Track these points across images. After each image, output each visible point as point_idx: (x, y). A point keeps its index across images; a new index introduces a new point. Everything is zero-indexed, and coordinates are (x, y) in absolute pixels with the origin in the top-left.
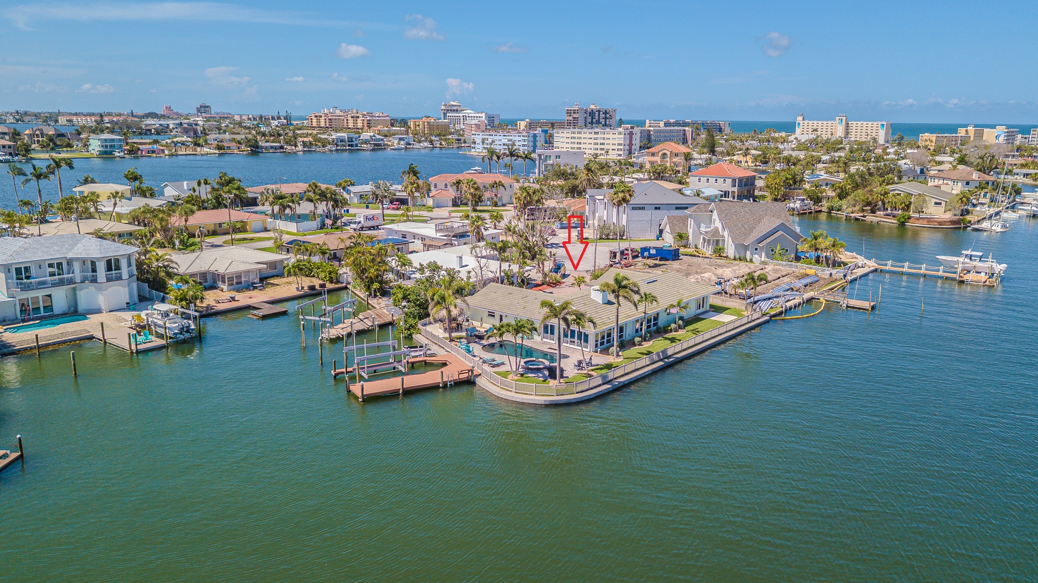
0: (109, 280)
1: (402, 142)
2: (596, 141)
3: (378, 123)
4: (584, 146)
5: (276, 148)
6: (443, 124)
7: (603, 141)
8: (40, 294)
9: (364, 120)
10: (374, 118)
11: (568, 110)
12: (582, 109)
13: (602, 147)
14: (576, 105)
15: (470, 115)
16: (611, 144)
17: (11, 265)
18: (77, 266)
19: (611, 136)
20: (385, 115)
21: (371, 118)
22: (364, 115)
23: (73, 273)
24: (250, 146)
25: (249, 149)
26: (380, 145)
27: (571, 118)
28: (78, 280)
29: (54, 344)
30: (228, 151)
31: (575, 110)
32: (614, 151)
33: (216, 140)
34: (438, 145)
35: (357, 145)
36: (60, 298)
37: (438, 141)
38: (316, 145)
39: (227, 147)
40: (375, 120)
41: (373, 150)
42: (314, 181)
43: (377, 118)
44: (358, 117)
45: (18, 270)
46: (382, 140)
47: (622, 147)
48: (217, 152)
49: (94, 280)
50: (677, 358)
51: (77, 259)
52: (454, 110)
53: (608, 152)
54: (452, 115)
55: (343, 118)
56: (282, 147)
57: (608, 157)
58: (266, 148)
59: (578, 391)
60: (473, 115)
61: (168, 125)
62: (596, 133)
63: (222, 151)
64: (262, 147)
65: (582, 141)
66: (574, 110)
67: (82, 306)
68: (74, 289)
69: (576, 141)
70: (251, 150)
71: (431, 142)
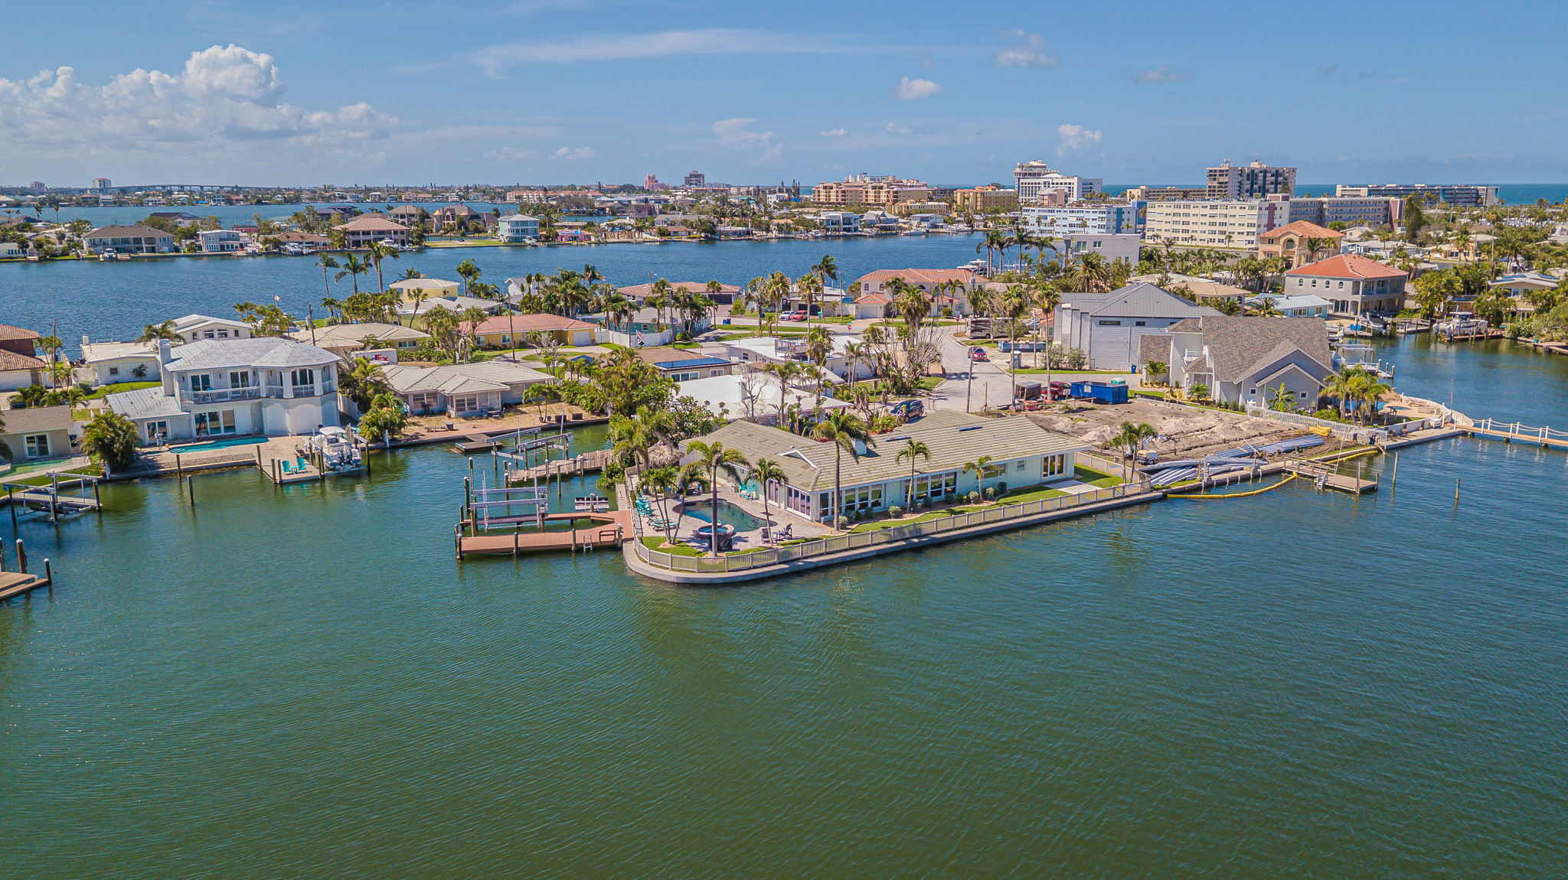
0: (297, 395)
1: (924, 224)
2: (1213, 220)
3: (909, 195)
4: (1195, 227)
5: (739, 234)
6: (1006, 195)
7: (1224, 220)
8: (220, 408)
9: (889, 192)
10: (904, 189)
11: (1211, 171)
12: (1235, 169)
13: (1223, 228)
14: (1226, 162)
15: (1055, 181)
16: (1237, 225)
17: (186, 372)
18: (262, 377)
19: (1237, 212)
20: (921, 183)
21: (900, 189)
22: (889, 185)
23: (258, 385)
24: (704, 231)
25: (703, 235)
26: (890, 229)
27: (1215, 184)
28: (263, 394)
29: (208, 468)
30: (675, 238)
31: (1223, 171)
32: (1241, 236)
33: (665, 222)
34: (981, 228)
35: (856, 229)
36: (243, 414)
37: (981, 221)
38: (797, 230)
39: (675, 232)
40: (905, 191)
41: (878, 235)
42: (662, 279)
43: (908, 189)
44: (882, 188)
45: (195, 379)
46: (895, 221)
47: (1254, 230)
48: (658, 239)
49: (280, 396)
50: (936, 538)
51: (263, 368)
52: (1034, 174)
53: (1230, 237)
54: (1027, 181)
55: (861, 189)
56: (748, 233)
57: (1231, 245)
58: (727, 234)
59: (731, 569)
60: (1059, 181)
61: (630, 202)
62: (1214, 207)
63: (666, 238)
64: (721, 233)
65: (1191, 219)
66: (1220, 171)
67: (268, 425)
68: (260, 405)
69: (1182, 219)
70: (706, 237)
71: (970, 223)
